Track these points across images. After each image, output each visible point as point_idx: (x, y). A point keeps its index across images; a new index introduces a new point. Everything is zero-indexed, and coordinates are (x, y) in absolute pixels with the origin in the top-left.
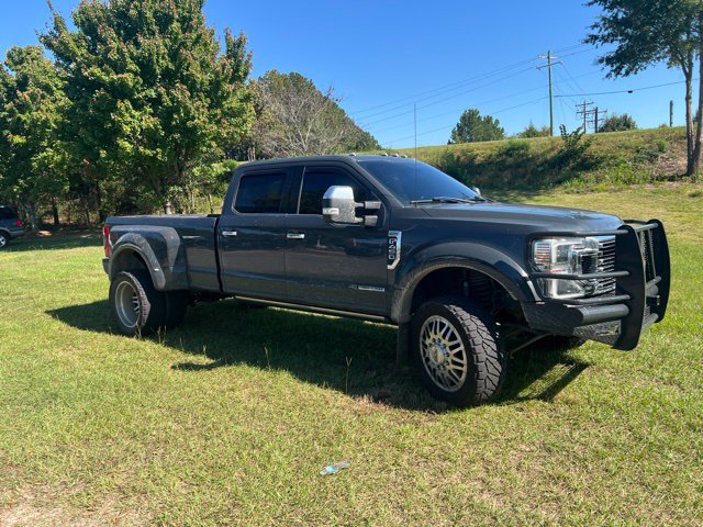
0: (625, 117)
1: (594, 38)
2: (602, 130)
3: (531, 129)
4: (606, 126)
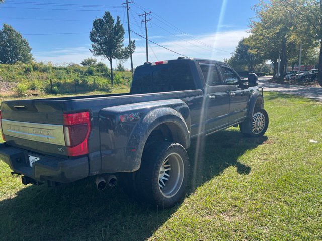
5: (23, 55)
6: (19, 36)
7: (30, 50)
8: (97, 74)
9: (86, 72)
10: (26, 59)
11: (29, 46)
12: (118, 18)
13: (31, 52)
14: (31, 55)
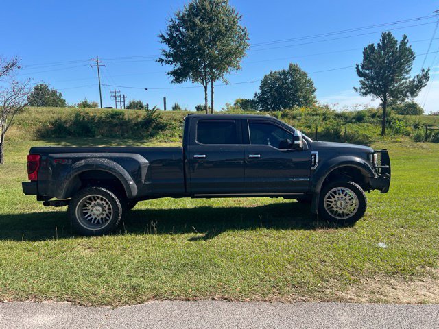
0: (139, 102)
1: (162, 60)
2: (128, 108)
3: (86, 102)
4: (131, 105)
5: (304, 97)
6: (305, 75)
7: (313, 92)
8: (371, 119)
9: (353, 118)
10: (308, 101)
11: (313, 86)
12: (405, 37)
13: (315, 93)
14: (315, 97)
